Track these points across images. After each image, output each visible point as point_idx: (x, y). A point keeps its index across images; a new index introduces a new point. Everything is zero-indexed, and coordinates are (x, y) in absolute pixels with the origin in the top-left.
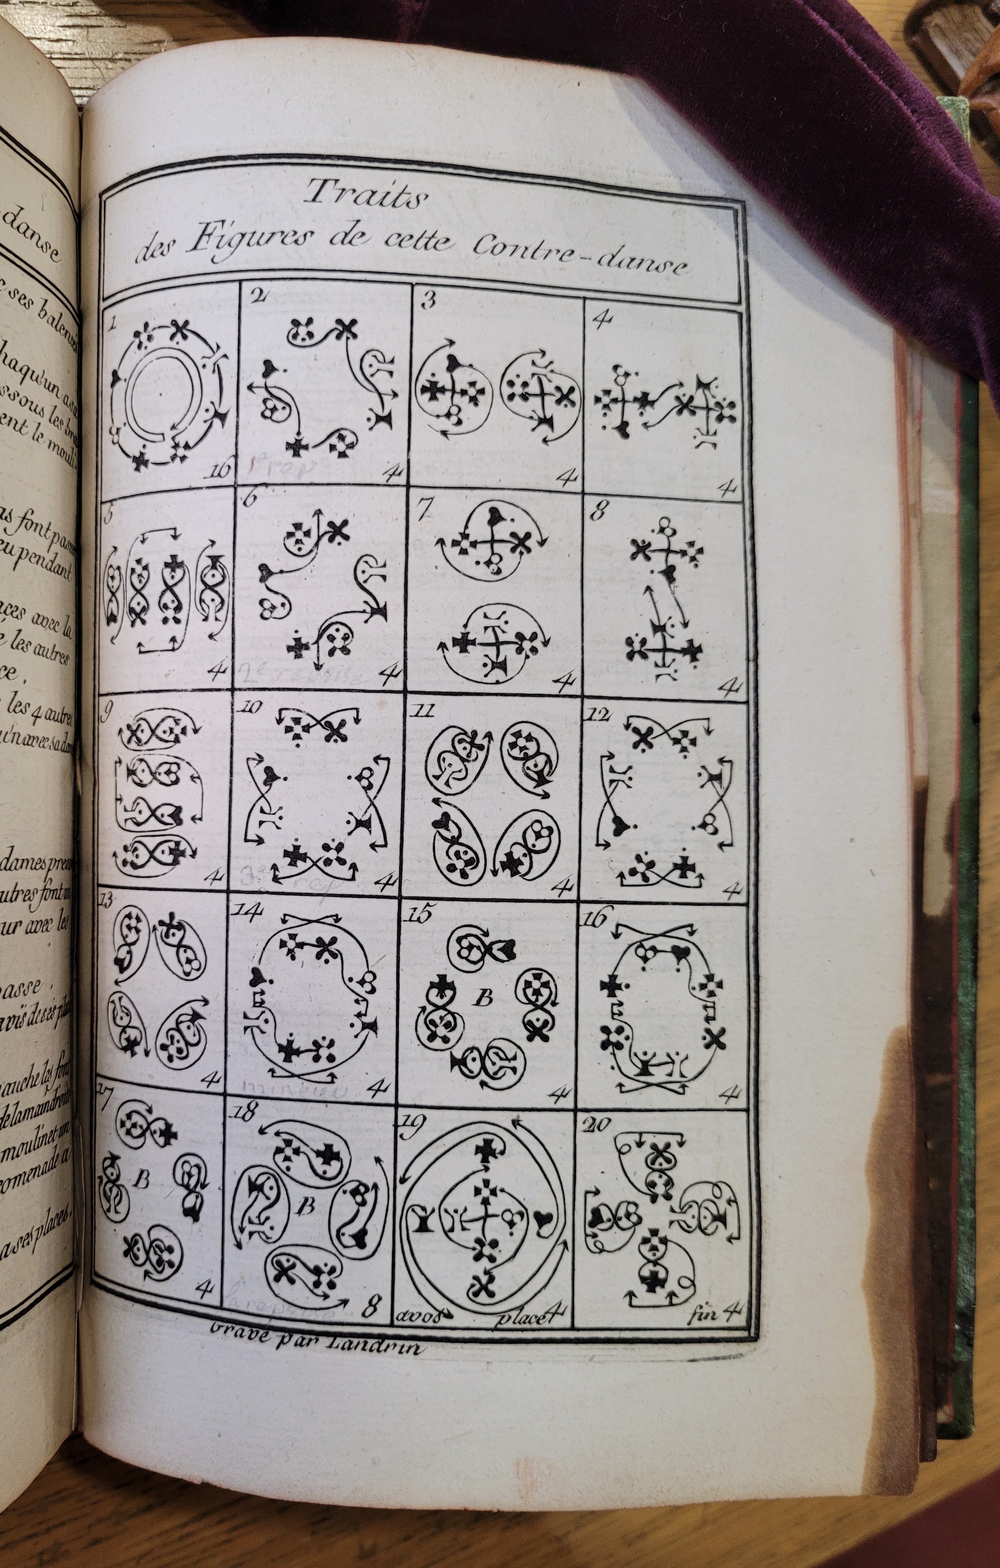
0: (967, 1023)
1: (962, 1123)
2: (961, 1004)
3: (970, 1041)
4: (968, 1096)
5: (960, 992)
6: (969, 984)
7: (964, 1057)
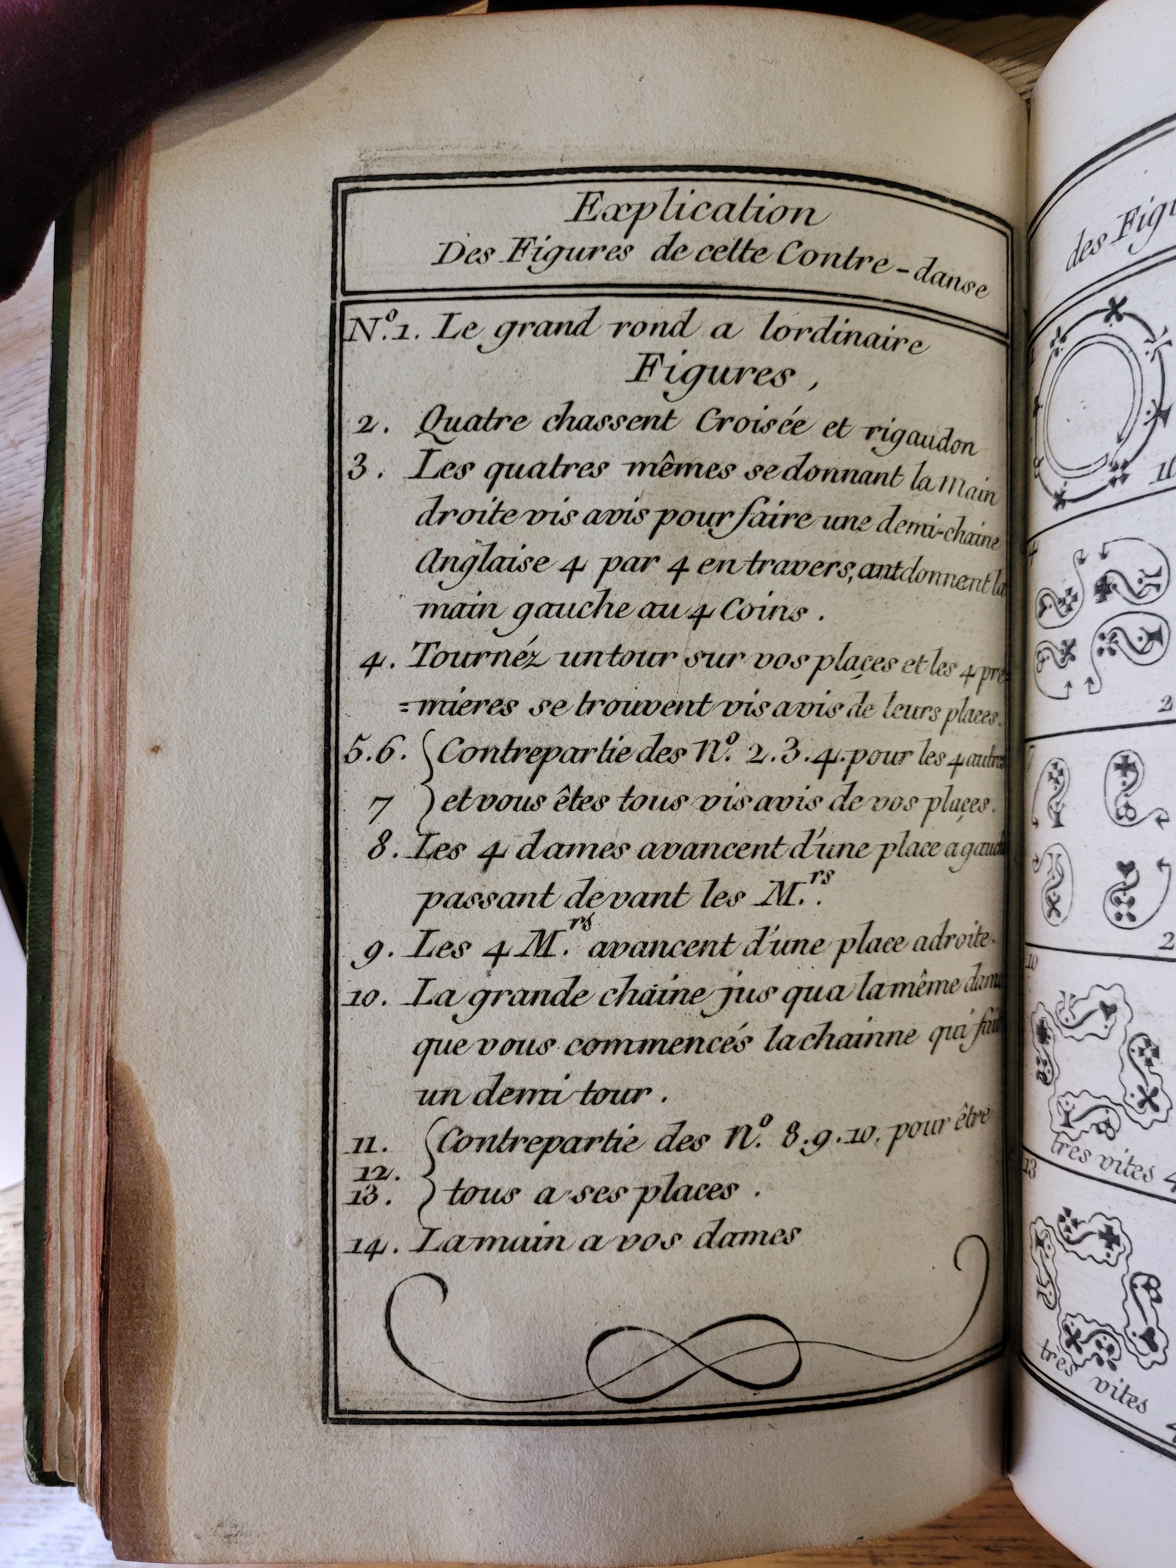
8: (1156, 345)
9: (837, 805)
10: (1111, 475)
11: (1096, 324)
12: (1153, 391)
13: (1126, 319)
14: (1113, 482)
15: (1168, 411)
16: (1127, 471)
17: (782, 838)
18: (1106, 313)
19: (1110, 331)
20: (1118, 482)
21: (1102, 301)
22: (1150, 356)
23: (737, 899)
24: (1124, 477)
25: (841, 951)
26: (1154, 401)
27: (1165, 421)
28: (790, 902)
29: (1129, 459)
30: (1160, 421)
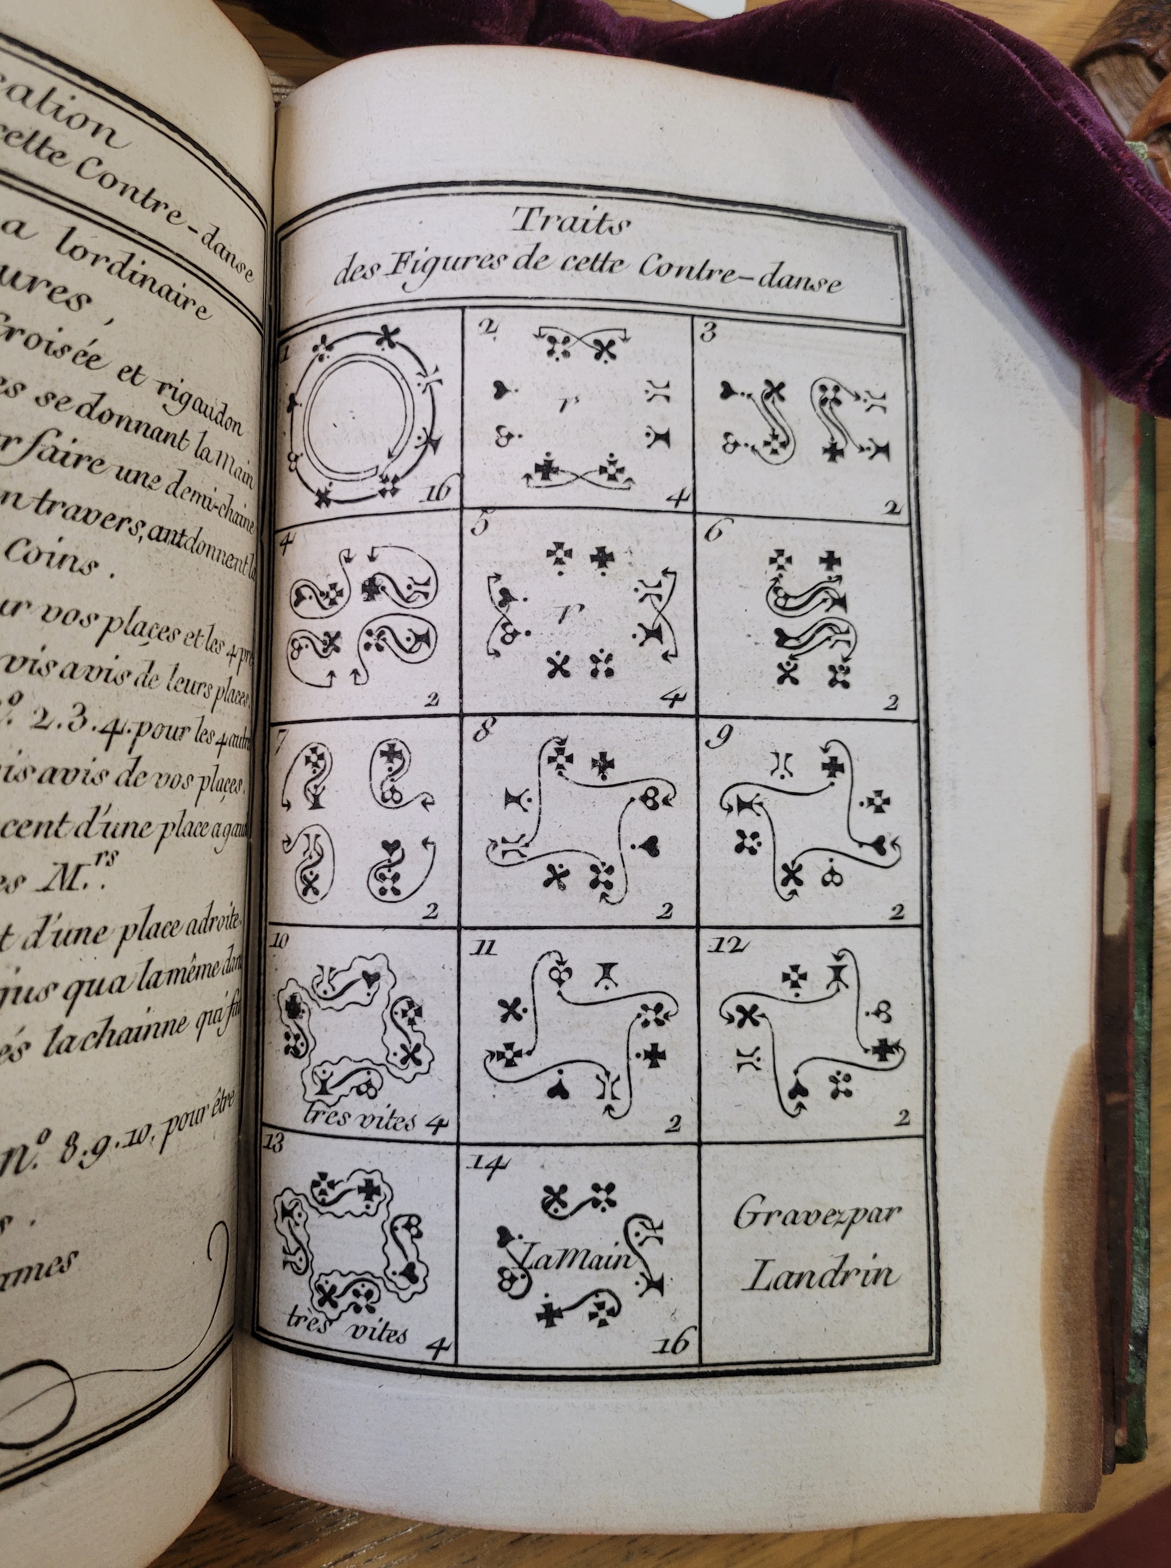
0: (1142, 1042)
1: (1137, 1143)
2: (1137, 1024)
3: (1145, 1060)
4: (1143, 1116)
5: (1136, 1011)
6: (1145, 1003)
7: (1140, 1076)
8: (428, 380)
9: (122, 781)
10: (381, 486)
11: (368, 344)
12: (424, 419)
13: (398, 347)
14: (383, 492)
15: (438, 441)
16: (397, 485)
17: (66, 815)
18: (378, 337)
19: (382, 354)
20: (388, 494)
21: (375, 324)
22: (422, 388)
23: (16, 885)
24: (394, 491)
25: (124, 938)
26: (424, 429)
27: (435, 449)
28: (74, 886)
29: (400, 475)
30: (430, 448)
